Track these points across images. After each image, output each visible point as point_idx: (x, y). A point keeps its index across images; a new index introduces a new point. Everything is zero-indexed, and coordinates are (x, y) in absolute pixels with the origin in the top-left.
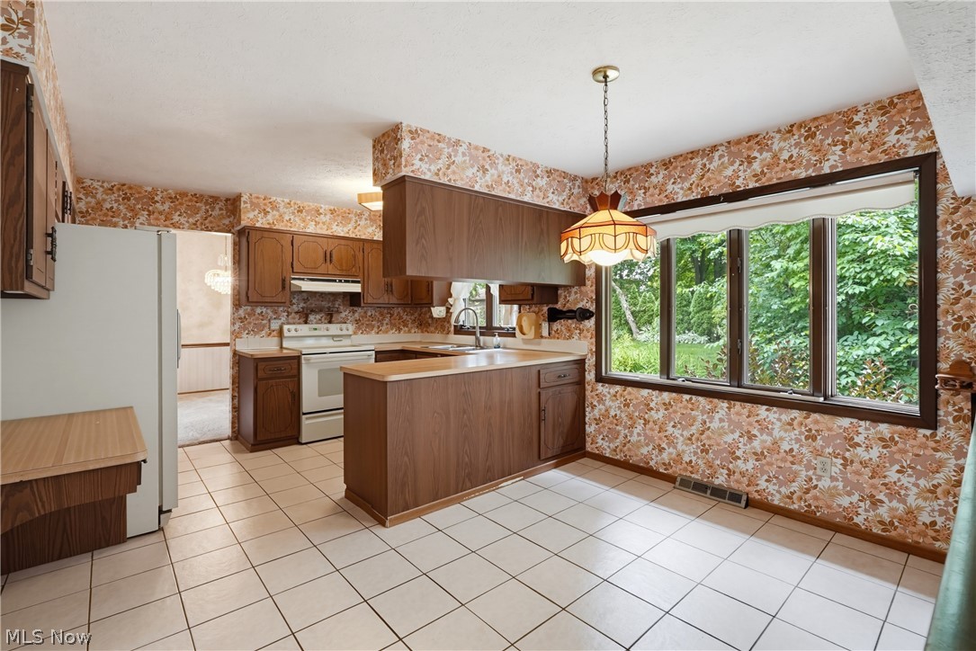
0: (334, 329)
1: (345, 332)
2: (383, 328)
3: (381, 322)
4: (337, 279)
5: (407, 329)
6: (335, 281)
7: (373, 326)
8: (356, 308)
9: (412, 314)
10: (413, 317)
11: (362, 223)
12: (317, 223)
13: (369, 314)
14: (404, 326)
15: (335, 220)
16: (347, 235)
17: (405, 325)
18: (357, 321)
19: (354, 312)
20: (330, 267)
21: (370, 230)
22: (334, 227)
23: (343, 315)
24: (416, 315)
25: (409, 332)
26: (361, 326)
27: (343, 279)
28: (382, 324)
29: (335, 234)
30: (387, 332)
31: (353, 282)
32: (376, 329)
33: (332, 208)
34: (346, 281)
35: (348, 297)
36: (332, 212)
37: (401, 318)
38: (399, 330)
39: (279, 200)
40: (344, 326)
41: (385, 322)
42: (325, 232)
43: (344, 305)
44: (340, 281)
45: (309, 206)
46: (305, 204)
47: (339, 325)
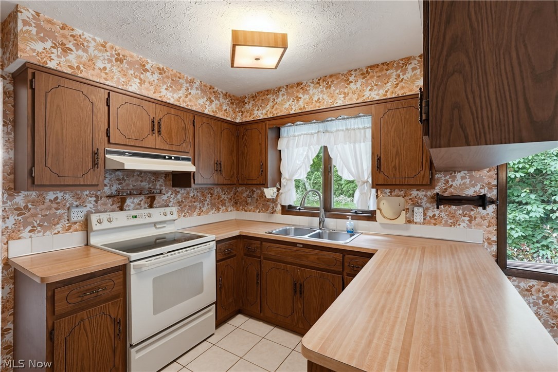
0: (157, 214)
1: (169, 217)
2: (204, 209)
3: (202, 202)
4: (167, 155)
5: (224, 208)
6: (164, 158)
7: (195, 208)
8: (178, 189)
9: (229, 193)
10: (229, 196)
11: (194, 92)
12: (142, 82)
13: (192, 195)
14: (222, 205)
15: (164, 83)
16: (177, 103)
17: (224, 205)
18: (180, 203)
19: (177, 193)
20: (159, 139)
21: (201, 101)
22: (164, 92)
23: (165, 197)
24: (232, 193)
25: (227, 210)
26: (185, 207)
27: (173, 156)
28: (203, 205)
29: (165, 100)
30: (207, 213)
31: (184, 159)
32: (197, 211)
33: (161, 66)
34: (177, 159)
35: (171, 176)
36: (161, 71)
37: (219, 197)
38: (219, 209)
39: (87, 35)
40: (168, 210)
41: (206, 203)
42: (151, 94)
43: (166, 185)
44: (170, 158)
45: (132, 57)
46: (127, 53)
47: (162, 210)
